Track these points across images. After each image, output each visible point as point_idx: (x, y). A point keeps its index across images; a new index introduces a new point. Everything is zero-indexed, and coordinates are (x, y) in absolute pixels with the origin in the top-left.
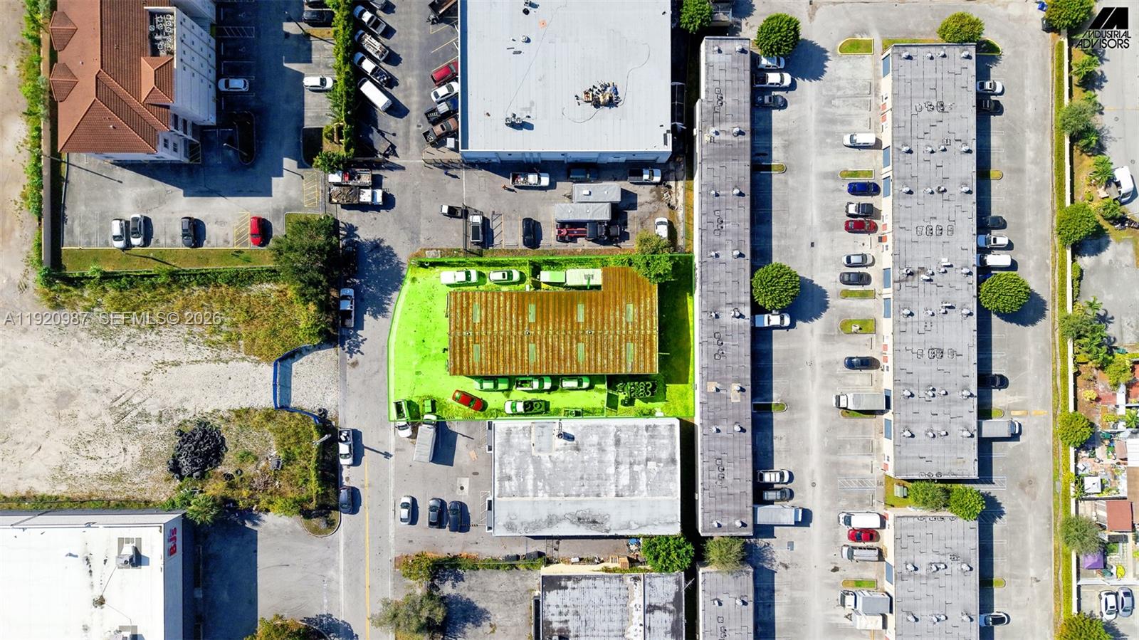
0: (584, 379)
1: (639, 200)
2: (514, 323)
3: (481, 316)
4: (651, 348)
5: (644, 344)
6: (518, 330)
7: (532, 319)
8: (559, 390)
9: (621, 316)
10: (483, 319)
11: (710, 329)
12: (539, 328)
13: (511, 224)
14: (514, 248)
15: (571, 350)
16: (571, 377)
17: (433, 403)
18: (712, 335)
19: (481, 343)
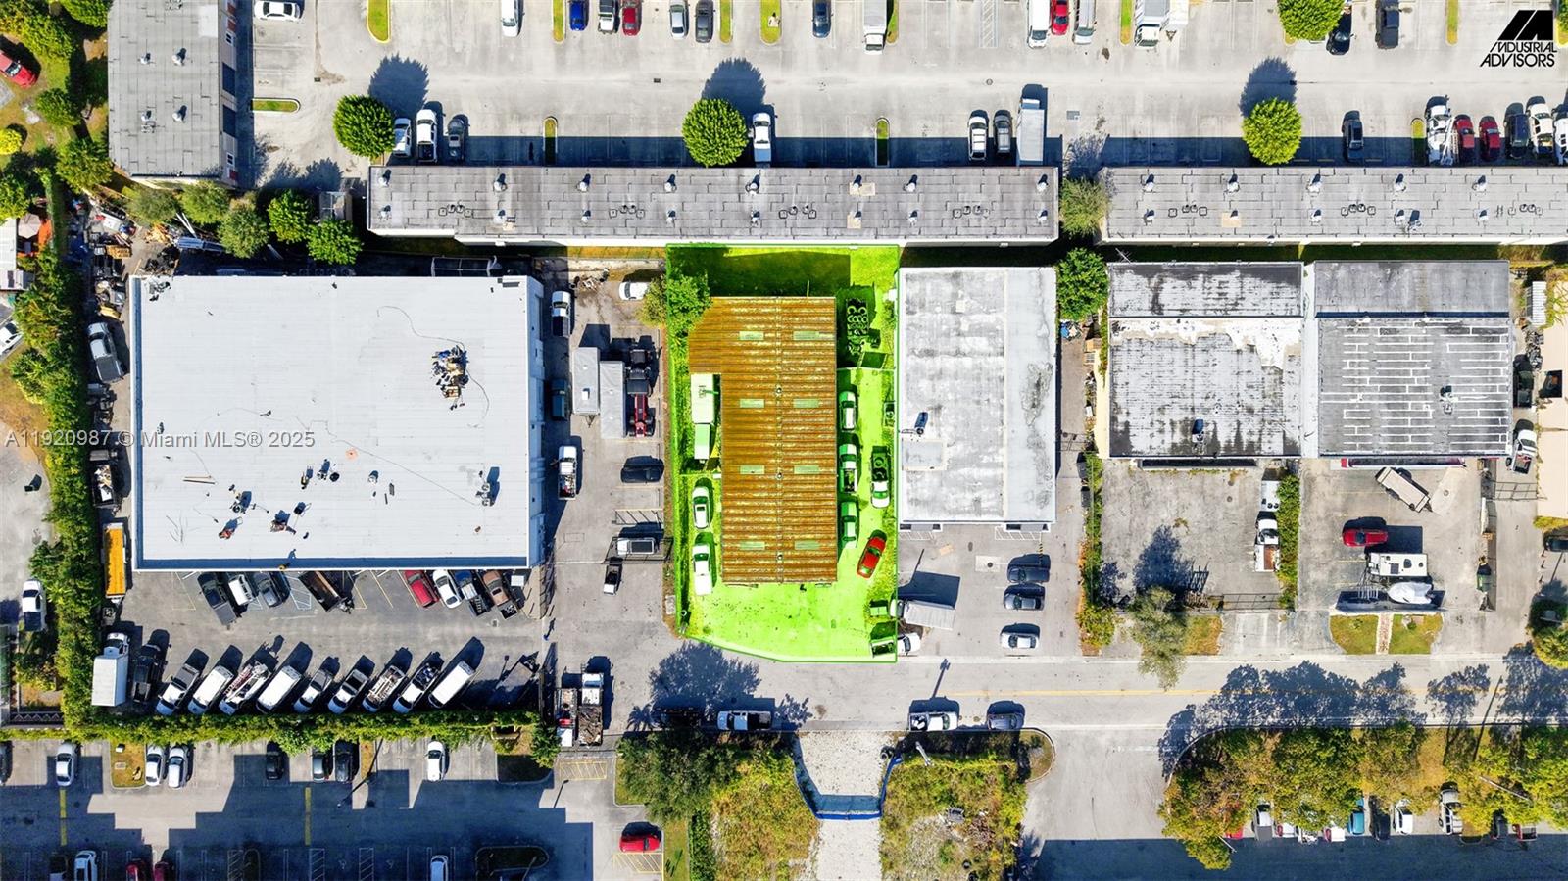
0: (843, 398)
1: (596, 322)
2: (765, 494)
3: (755, 540)
4: (800, 306)
5: (795, 315)
6: (775, 490)
7: (760, 470)
8: (857, 433)
9: (756, 348)
10: (760, 537)
11: (774, 224)
12: (773, 461)
13: (631, 499)
14: (663, 494)
15: (803, 416)
16: (840, 417)
17: (874, 604)
18: (783, 221)
19: (794, 540)
